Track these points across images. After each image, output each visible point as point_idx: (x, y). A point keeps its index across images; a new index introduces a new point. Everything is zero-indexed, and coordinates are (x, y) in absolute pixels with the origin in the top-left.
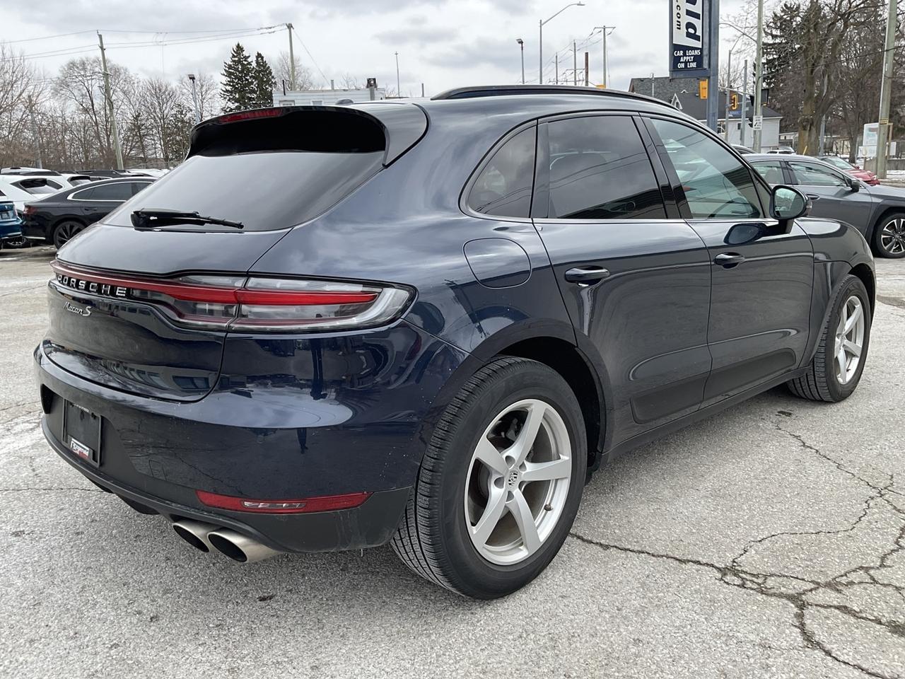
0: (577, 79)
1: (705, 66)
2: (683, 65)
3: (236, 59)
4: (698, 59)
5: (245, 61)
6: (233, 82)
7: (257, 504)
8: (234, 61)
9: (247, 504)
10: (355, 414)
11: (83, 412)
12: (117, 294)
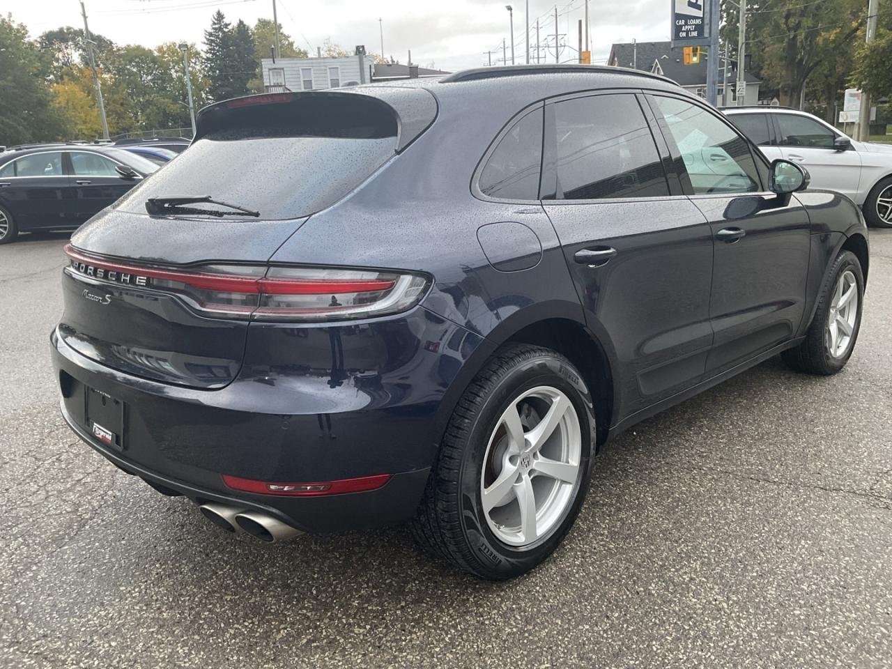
0: (559, 45)
1: (706, 35)
2: (684, 34)
3: (217, 26)
4: (699, 28)
5: (226, 28)
6: (214, 50)
7: (282, 487)
8: (214, 28)
9: (273, 487)
10: (373, 399)
11: (104, 397)
12: (137, 283)
